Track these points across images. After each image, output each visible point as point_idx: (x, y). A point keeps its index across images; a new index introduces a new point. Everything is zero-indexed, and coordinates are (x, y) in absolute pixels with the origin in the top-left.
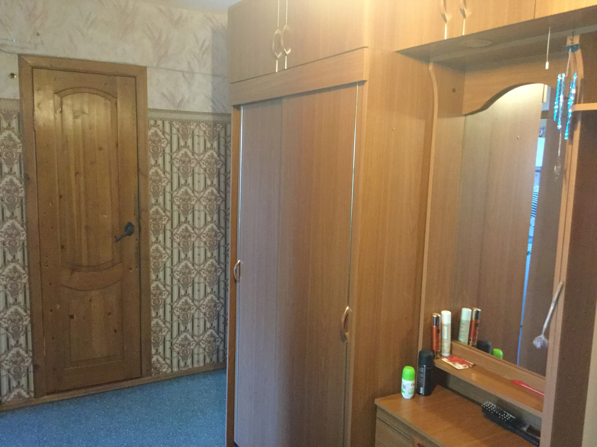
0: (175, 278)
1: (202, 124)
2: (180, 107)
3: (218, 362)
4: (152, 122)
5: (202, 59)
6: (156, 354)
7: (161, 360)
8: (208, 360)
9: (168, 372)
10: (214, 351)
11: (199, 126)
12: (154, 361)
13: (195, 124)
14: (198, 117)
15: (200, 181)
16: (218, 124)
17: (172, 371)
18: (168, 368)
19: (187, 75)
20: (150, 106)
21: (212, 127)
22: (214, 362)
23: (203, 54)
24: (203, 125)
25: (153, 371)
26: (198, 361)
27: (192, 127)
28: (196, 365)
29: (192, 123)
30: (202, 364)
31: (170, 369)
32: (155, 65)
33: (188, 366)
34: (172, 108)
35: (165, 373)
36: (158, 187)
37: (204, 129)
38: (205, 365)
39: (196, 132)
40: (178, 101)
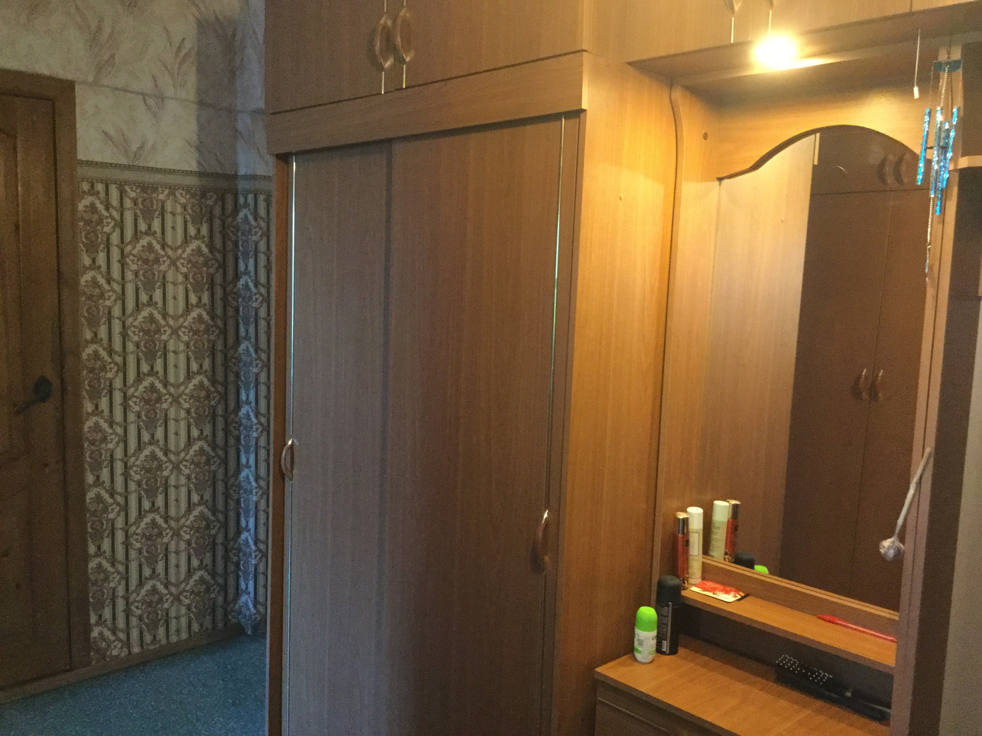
0: (131, 479)
1: (180, 191)
2: (138, 159)
3: (214, 628)
4: (85, 186)
5: (178, 74)
6: (98, 624)
7: (107, 633)
8: (196, 627)
9: (123, 655)
10: (207, 609)
11: (174, 194)
12: (95, 638)
13: (167, 192)
14: (171, 179)
15: (176, 297)
16: (209, 192)
17: (130, 653)
18: (121, 648)
19: (151, 101)
20: (81, 156)
21: (198, 198)
22: (207, 629)
23: (181, 64)
24: (181, 194)
25: (93, 655)
26: (178, 631)
27: (161, 197)
28: (174, 639)
29: (160, 189)
30: (184, 636)
31: (125, 650)
32: (90, 79)
33: (160, 640)
34: (124, 161)
35: (117, 657)
36: (98, 309)
37: (183, 201)
38: (190, 635)
39: (169, 207)
40: (134, 147)
